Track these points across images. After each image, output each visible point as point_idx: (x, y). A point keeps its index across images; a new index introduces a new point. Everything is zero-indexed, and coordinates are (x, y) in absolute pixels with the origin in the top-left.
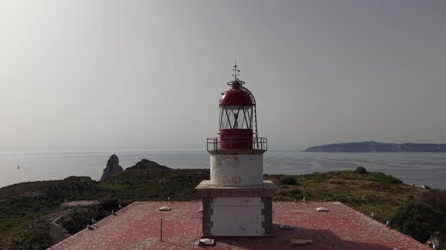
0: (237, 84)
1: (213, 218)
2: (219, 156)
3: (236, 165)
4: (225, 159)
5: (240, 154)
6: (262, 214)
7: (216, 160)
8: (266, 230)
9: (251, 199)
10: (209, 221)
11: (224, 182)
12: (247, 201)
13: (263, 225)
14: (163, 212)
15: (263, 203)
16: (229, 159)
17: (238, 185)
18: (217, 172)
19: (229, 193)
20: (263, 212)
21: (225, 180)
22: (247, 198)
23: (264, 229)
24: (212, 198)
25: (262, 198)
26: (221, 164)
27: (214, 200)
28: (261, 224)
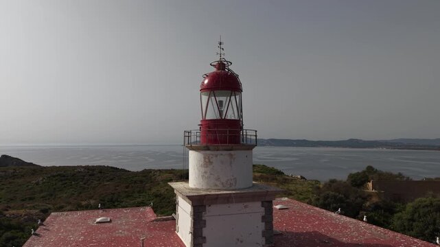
0: (221, 65)
1: (206, 232)
2: (208, 152)
3: (231, 163)
4: (216, 156)
5: (236, 150)
6: (262, 222)
7: (205, 158)
8: (266, 241)
9: (250, 204)
10: (201, 236)
11: (216, 185)
12: (246, 207)
13: (264, 234)
14: (103, 225)
15: (263, 208)
16: (223, 155)
17: (233, 188)
18: (205, 172)
19: (227, 199)
20: (264, 218)
21: (218, 183)
22: (245, 204)
23: (264, 239)
24: (205, 206)
25: (262, 202)
26: (211, 163)
27: (207, 208)
28: (261, 233)
